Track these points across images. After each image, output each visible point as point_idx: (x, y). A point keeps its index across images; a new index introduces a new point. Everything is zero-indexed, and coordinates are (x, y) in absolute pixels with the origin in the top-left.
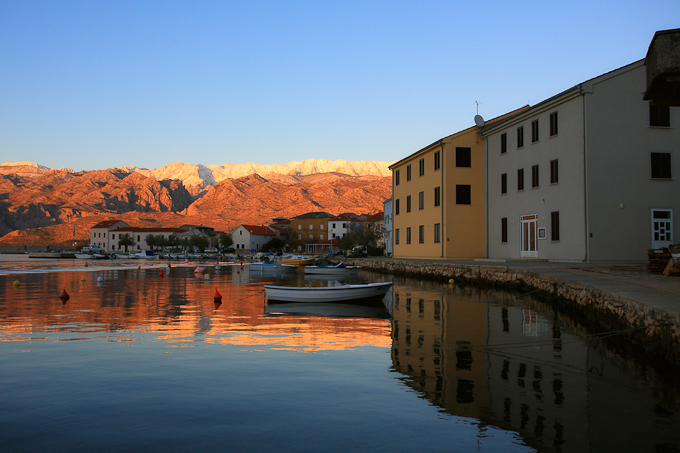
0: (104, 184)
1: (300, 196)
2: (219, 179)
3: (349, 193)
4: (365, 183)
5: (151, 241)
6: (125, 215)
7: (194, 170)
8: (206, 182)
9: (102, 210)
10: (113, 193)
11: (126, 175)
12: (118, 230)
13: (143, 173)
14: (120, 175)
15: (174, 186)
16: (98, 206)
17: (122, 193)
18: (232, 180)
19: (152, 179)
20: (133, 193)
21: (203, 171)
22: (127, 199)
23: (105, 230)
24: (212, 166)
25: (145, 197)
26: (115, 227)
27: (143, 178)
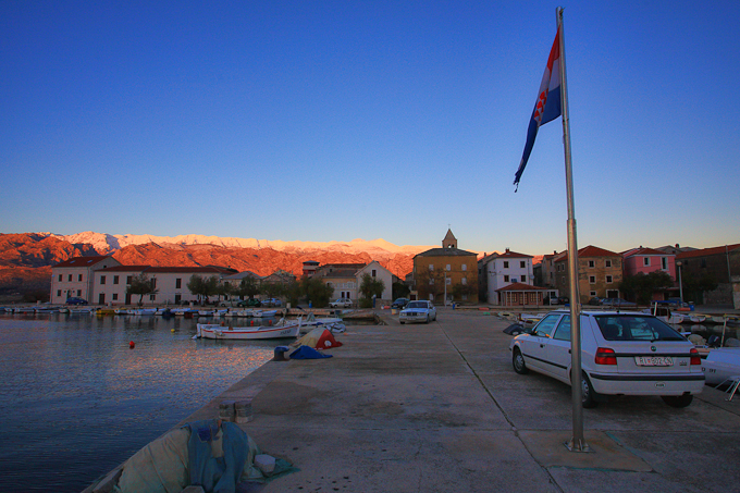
0: (21, 245)
1: (187, 258)
2: (123, 245)
3: (221, 257)
4: (232, 251)
6: (40, 268)
7: (103, 237)
8: (112, 247)
9: (18, 264)
10: (30, 251)
11: (43, 238)
13: (59, 238)
14: (37, 238)
15: (85, 249)
16: (15, 262)
17: (39, 252)
18: (135, 246)
19: (66, 242)
20: (48, 252)
21: (109, 239)
22: (42, 256)
24: (119, 236)
25: (59, 255)
27: (58, 241)
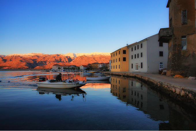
0: (55, 57)
1: (93, 59)
2: (77, 56)
3: (102, 59)
4: (106, 57)
5: (64, 68)
6: (59, 63)
7: (72, 54)
8: (75, 57)
9: (55, 62)
10: (57, 59)
11: (59, 55)
12: (58, 66)
13: (62, 55)
14: (58, 55)
15: (68, 57)
16: (54, 61)
17: (58, 59)
18: (80, 56)
19: (64, 56)
20: (61, 59)
21: (74, 55)
22: (59, 60)
23: (55, 66)
24: (76, 54)
25: (63, 60)
26: (57, 65)
27: (63, 56)
